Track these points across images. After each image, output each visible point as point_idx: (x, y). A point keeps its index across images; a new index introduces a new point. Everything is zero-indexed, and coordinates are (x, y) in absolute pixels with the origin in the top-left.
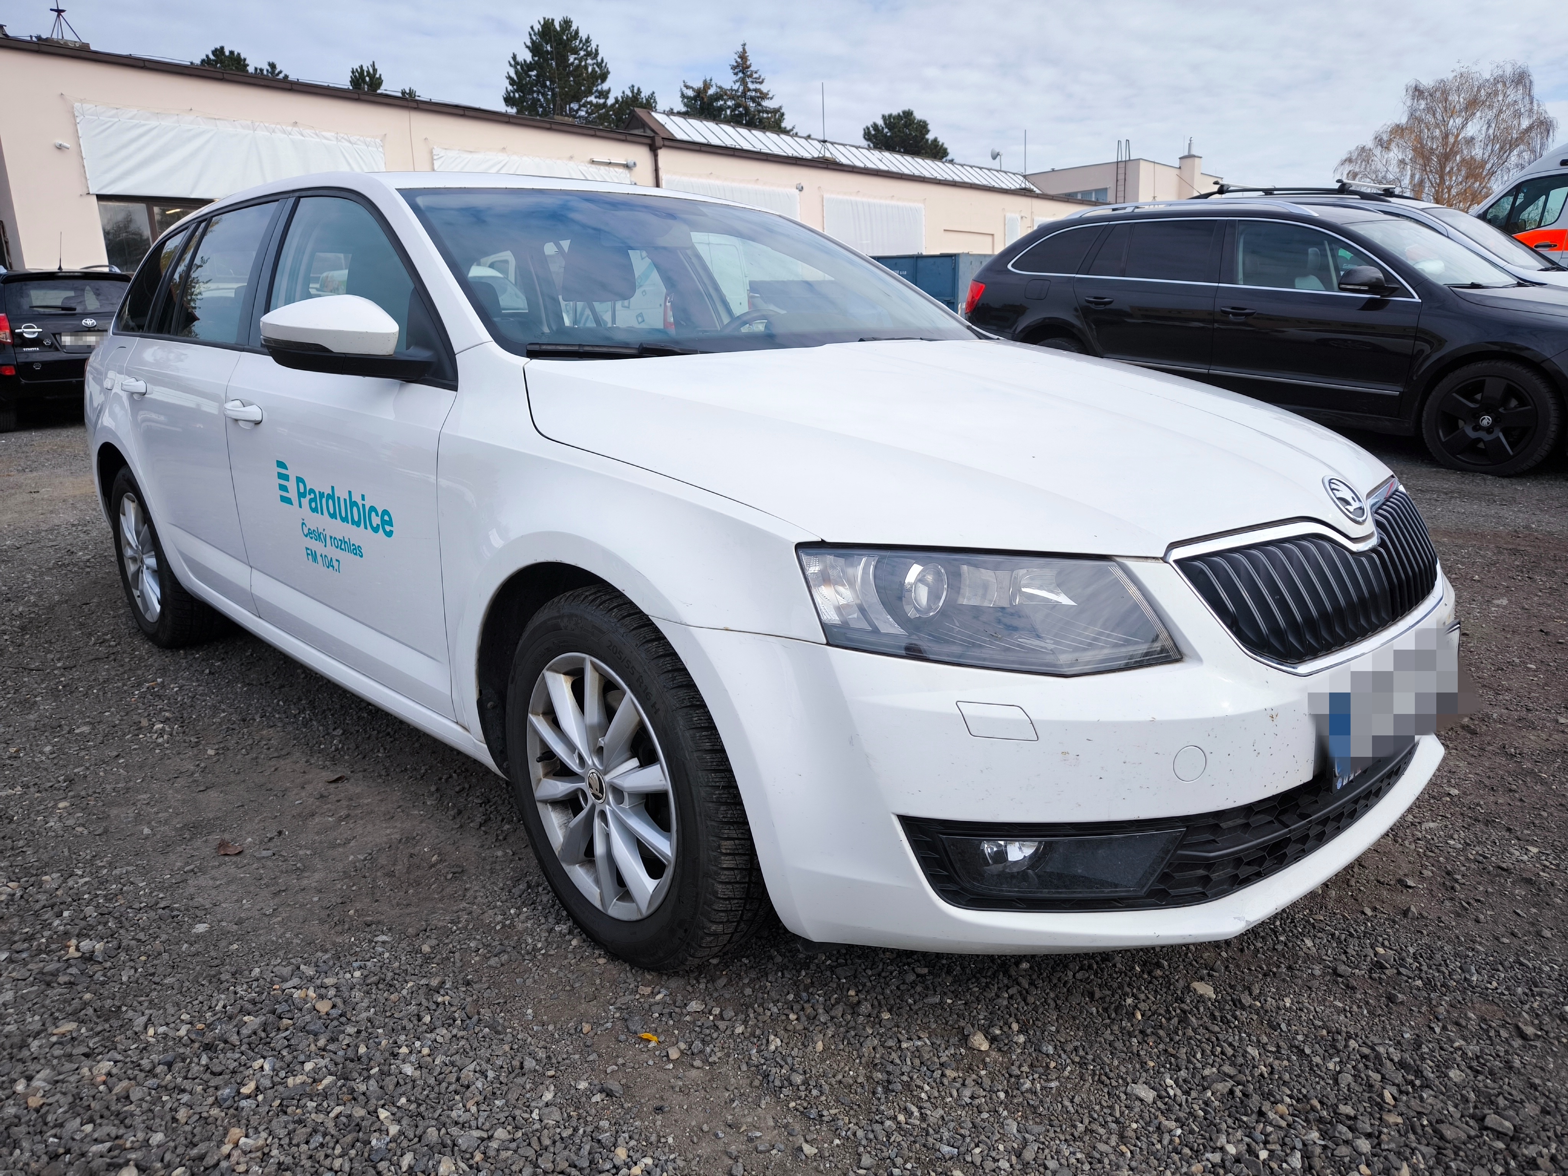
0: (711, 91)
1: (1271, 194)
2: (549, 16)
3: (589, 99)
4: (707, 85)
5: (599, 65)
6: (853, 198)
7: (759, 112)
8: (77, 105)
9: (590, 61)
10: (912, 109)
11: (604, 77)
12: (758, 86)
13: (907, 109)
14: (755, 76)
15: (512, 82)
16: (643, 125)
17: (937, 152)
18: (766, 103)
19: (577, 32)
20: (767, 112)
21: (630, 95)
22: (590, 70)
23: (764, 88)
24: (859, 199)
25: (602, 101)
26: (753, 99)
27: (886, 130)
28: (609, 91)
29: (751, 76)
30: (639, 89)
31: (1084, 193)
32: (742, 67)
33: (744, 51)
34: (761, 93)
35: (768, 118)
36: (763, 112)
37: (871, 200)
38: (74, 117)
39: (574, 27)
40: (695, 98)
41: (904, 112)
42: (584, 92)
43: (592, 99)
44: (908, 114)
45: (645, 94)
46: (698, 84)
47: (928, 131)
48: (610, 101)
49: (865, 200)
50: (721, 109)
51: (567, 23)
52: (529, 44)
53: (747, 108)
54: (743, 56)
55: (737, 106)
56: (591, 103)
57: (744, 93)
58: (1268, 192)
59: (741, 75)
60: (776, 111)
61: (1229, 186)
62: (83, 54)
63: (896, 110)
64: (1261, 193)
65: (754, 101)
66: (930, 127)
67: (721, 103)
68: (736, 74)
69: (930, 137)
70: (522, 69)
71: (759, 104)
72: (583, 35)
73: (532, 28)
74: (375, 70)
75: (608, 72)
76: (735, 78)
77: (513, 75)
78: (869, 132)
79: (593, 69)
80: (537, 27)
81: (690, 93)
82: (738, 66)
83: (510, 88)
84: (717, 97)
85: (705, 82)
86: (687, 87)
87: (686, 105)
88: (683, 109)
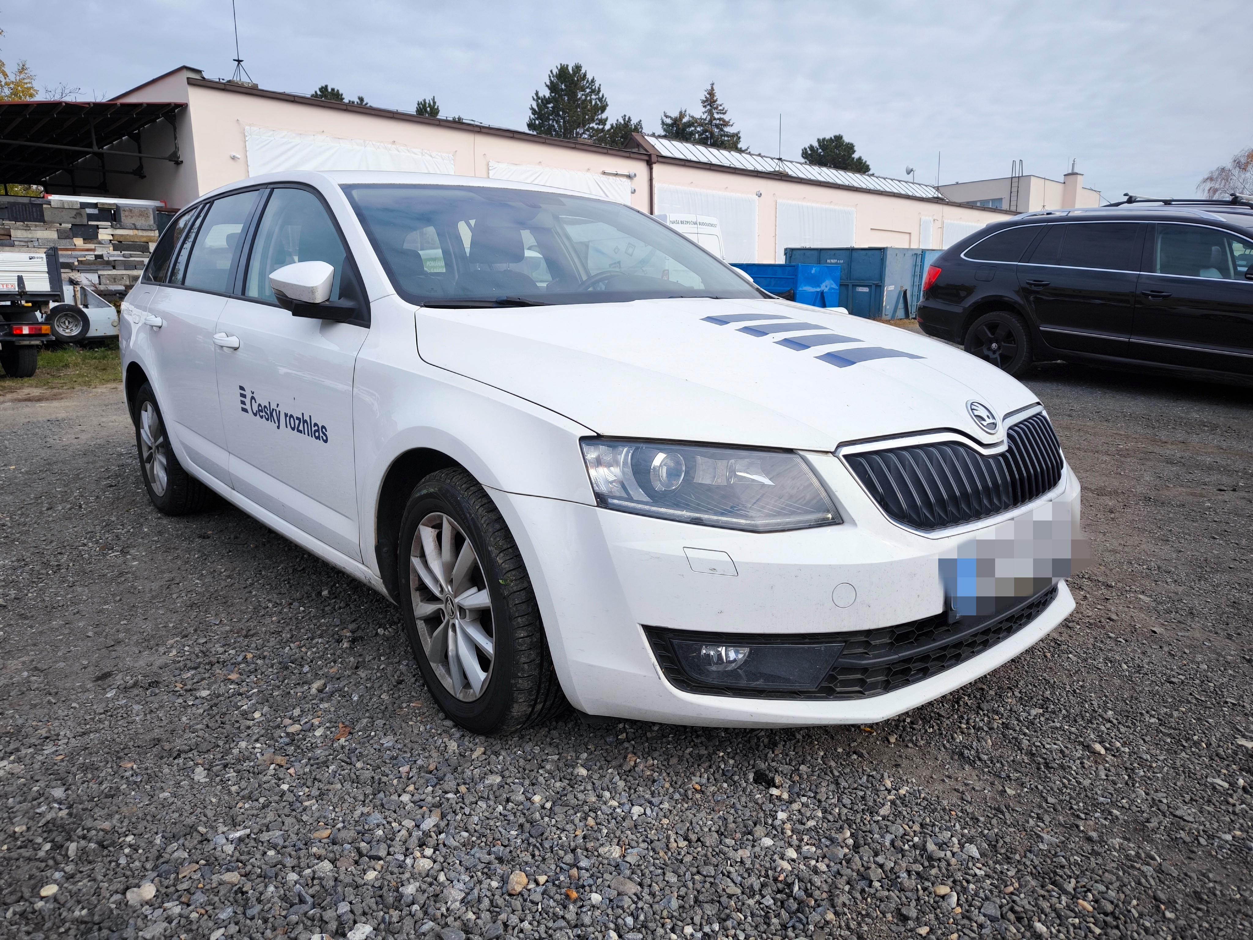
0: (685, 120)
1: (1170, 204)
2: (564, 63)
3: (591, 125)
4: (682, 115)
5: (600, 100)
6: (800, 203)
7: (722, 136)
8: (247, 128)
9: (593, 97)
10: (842, 134)
11: (603, 109)
12: (722, 116)
13: (837, 134)
14: (720, 108)
15: (534, 112)
16: (639, 145)
17: (861, 168)
18: (727, 129)
19: (585, 75)
20: (728, 136)
21: (622, 122)
22: (593, 102)
23: (726, 117)
24: (804, 204)
25: (601, 127)
26: (717, 126)
27: (820, 150)
28: (606, 119)
29: (716, 108)
30: (629, 118)
31: (982, 202)
32: (710, 101)
33: (712, 89)
34: (724, 121)
35: (728, 141)
36: (725, 136)
37: (814, 205)
38: (245, 136)
39: (583, 71)
40: (672, 125)
41: (835, 137)
42: (588, 120)
43: (593, 125)
44: (839, 138)
45: (634, 122)
46: (675, 114)
47: (854, 152)
48: (608, 127)
49: (809, 204)
50: (692, 134)
51: (578, 68)
52: (548, 83)
53: (712, 133)
54: (711, 93)
55: (705, 131)
56: (592, 128)
57: (711, 121)
58: (1167, 203)
59: (709, 107)
60: (733, 136)
61: (1136, 197)
62: (254, 92)
63: (829, 135)
64: (1162, 203)
65: (718, 128)
66: (855, 148)
67: (693, 128)
68: (705, 107)
69: (856, 156)
70: (542, 102)
71: (722, 130)
72: (589, 77)
73: (551, 71)
74: (434, 103)
75: (607, 105)
76: (704, 110)
77: (535, 107)
78: (806, 152)
79: (596, 103)
80: (555, 71)
81: (669, 121)
82: (707, 101)
83: (532, 116)
84: (690, 124)
85: (681, 112)
86: (667, 117)
87: (665, 130)
88: (663, 133)
